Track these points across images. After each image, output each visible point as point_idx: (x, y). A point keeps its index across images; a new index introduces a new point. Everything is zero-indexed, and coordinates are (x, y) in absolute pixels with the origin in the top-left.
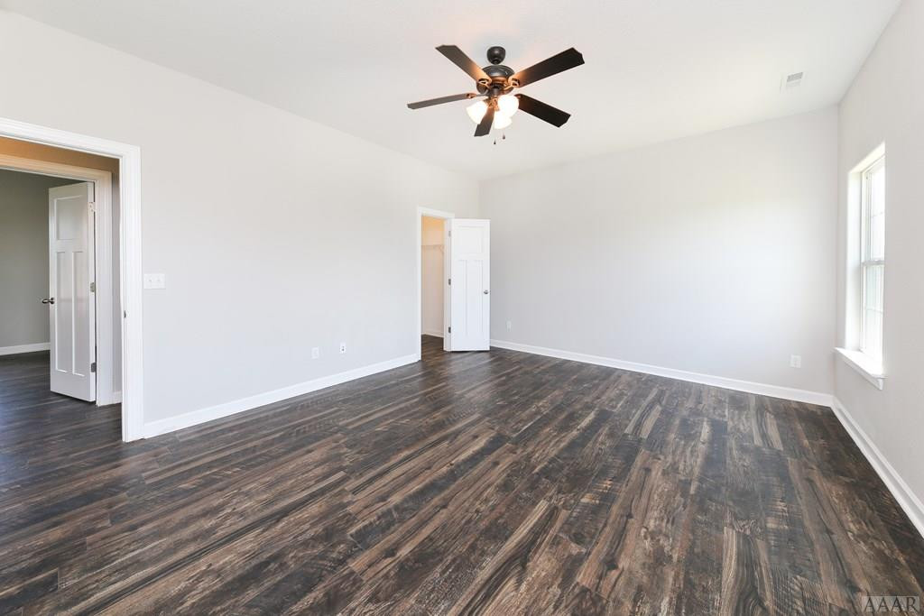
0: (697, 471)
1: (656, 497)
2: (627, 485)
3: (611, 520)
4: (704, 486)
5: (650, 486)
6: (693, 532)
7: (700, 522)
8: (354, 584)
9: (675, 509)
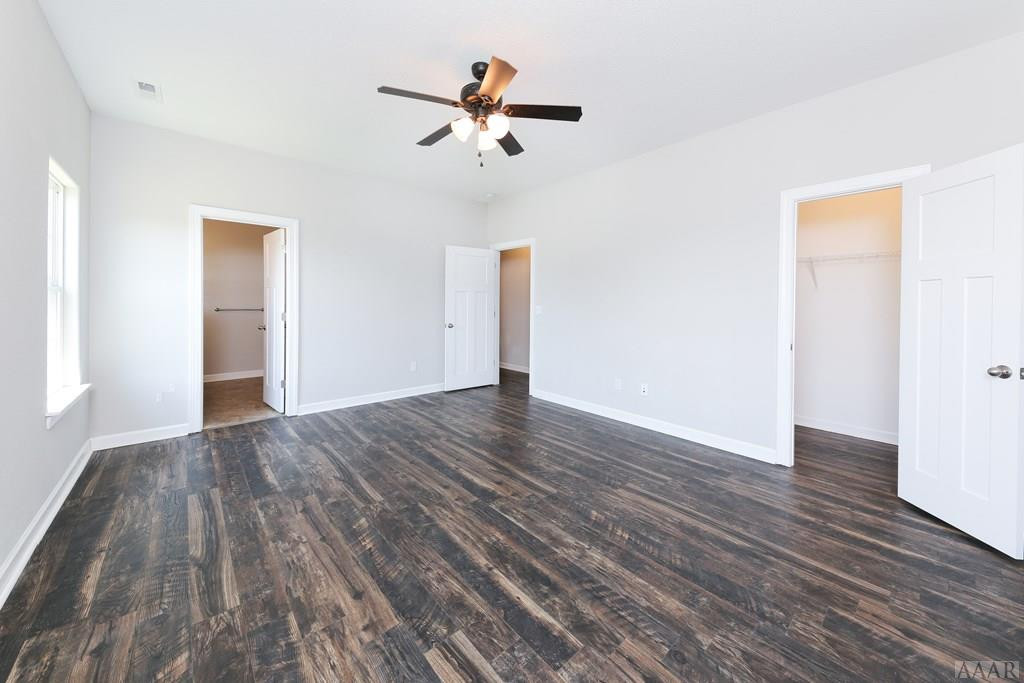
1: (320, 573)
2: (354, 558)
3: (331, 526)
4: (283, 643)
5: (334, 577)
6: (267, 572)
7: (266, 586)
9: (296, 577)
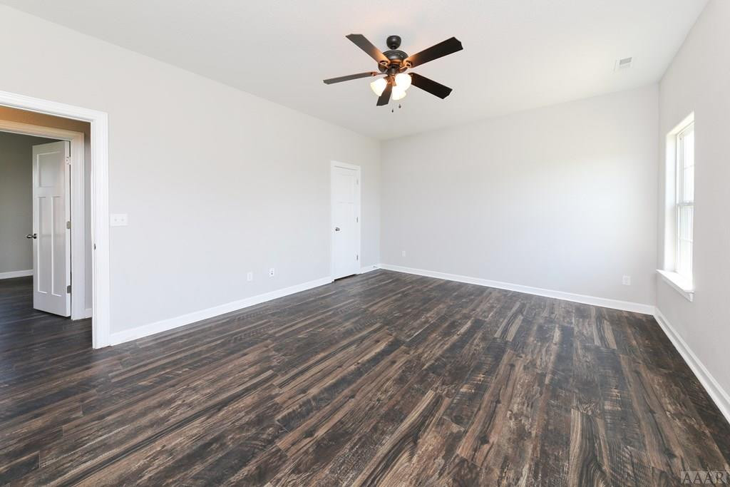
0: (550, 366)
1: (518, 387)
2: (496, 378)
3: (483, 406)
4: (556, 378)
5: (514, 379)
6: (547, 414)
7: (553, 406)
8: (280, 459)
9: (533, 396)
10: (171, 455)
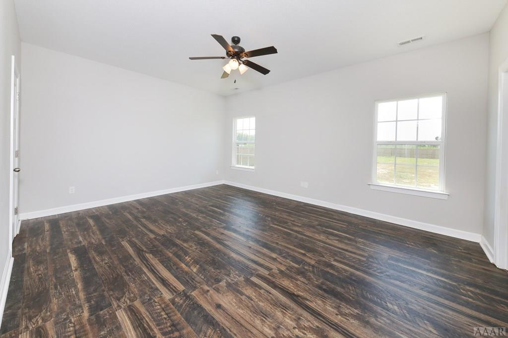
10: (339, 306)
